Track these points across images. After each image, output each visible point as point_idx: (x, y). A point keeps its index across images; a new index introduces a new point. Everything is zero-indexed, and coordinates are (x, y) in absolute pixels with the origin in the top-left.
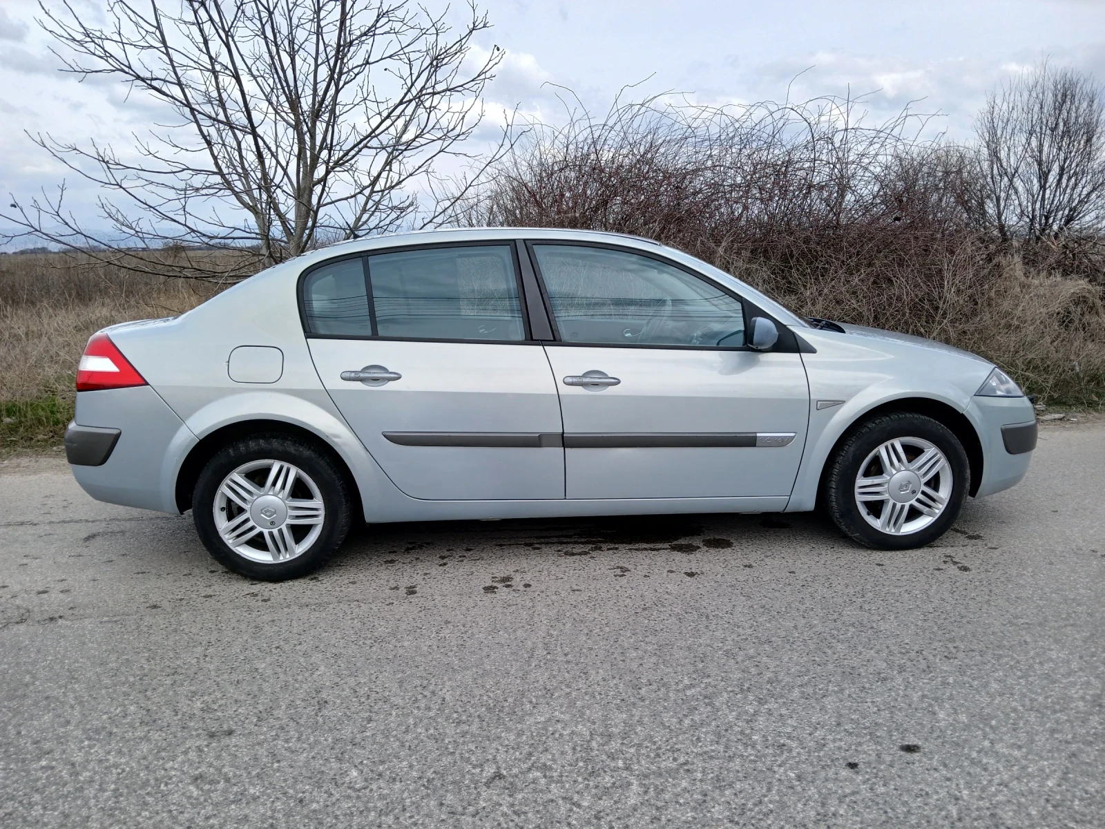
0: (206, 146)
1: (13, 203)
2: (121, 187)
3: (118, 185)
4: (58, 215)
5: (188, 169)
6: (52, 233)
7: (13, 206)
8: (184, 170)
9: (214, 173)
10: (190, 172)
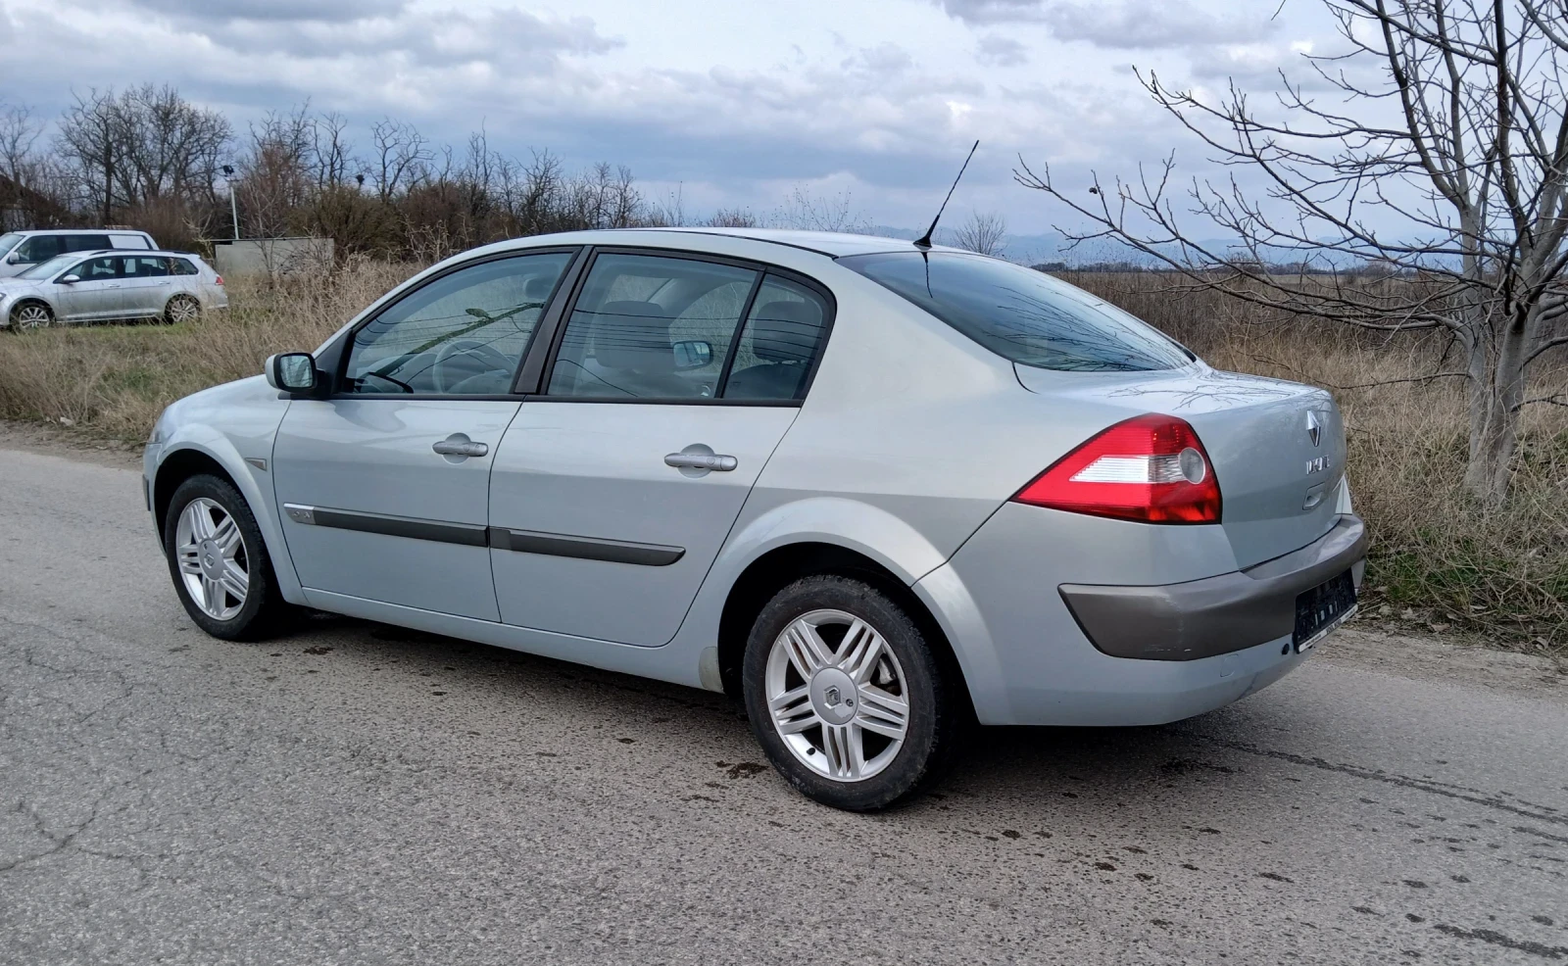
0: (1397, 87)
1: (1094, 186)
2: (1259, 160)
3: (1254, 156)
4: (1155, 209)
5: (1361, 129)
6: (1141, 237)
7: (1093, 191)
8: (1352, 131)
9: (1402, 136)
10: (1366, 134)
